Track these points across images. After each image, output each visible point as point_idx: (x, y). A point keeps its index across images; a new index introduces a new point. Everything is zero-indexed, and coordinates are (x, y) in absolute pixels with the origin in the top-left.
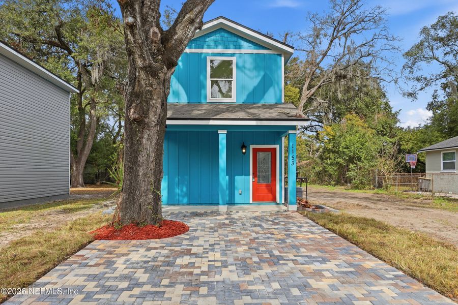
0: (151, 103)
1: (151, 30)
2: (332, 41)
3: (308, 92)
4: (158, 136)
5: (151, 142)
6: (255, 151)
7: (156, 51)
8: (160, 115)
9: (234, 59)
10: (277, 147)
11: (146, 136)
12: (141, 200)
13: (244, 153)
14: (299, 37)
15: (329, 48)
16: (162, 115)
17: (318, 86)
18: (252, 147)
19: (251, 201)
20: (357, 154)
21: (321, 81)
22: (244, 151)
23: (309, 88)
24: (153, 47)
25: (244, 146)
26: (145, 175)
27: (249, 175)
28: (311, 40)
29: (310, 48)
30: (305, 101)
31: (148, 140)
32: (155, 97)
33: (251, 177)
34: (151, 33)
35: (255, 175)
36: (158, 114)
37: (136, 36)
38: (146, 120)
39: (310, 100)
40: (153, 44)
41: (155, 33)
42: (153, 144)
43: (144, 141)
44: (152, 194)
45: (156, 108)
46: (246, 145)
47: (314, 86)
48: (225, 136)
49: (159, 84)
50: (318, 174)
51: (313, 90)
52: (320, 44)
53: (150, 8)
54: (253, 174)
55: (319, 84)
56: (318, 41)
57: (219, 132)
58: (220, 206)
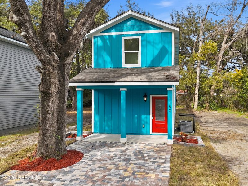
0: (51, 81)
1: (50, 35)
2: (243, 8)
3: (226, 45)
4: (59, 101)
5: (54, 105)
6: (154, 98)
7: (55, 47)
8: (59, 88)
9: (140, 38)
11: (51, 101)
12: (48, 142)
13: (145, 101)
14: (221, 6)
15: (241, 13)
16: (60, 88)
17: (233, 40)
18: (151, 96)
19: (151, 132)
21: (235, 37)
22: (145, 99)
23: (227, 42)
24: (53, 45)
25: (145, 96)
26: (50, 126)
27: (149, 115)
28: (229, 7)
29: (230, 13)
30: (224, 51)
31: (52, 103)
32: (53, 78)
33: (151, 116)
34: (50, 36)
35: (153, 115)
36: (57, 87)
37: (31, 42)
38: (50, 91)
39: (227, 51)
40: (52, 43)
41: (53, 36)
42: (56, 106)
43: (50, 104)
44: (55, 138)
45: (55, 83)
47: (231, 40)
48: (124, 92)
49: (54, 69)
50: (235, 102)
51: (230, 44)
52: (237, 9)
53: (48, 21)
54: (153, 114)
55: (234, 39)
56: (236, 7)
57: (121, 89)
58: (121, 139)
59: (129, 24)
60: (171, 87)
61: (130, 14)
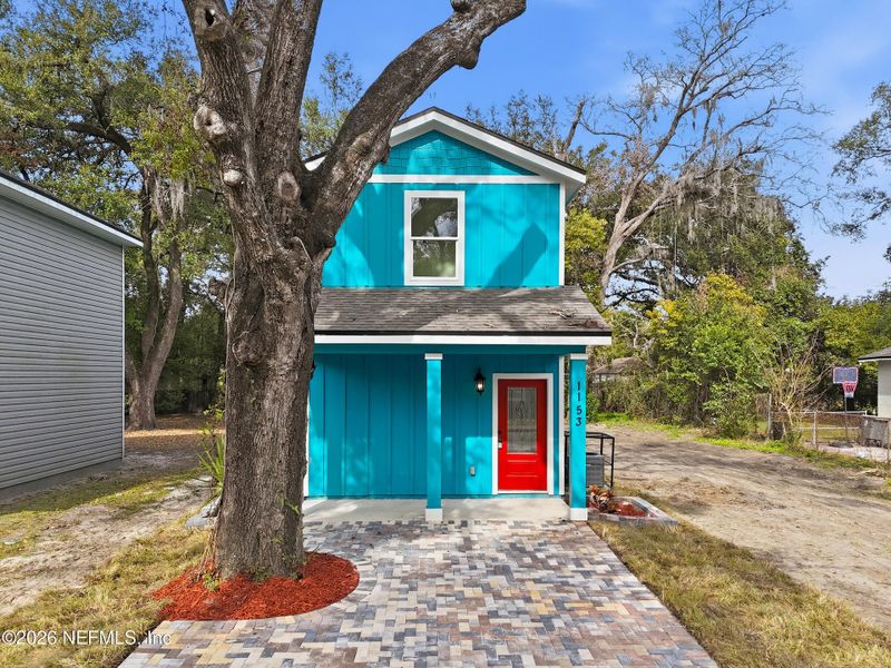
0: (281, 329)
1: (280, 181)
2: (678, 117)
3: (627, 225)
4: (296, 392)
5: (281, 405)
6: (503, 384)
7: (290, 221)
8: (299, 351)
9: (460, 196)
10: (549, 377)
11: (270, 395)
12: (259, 526)
13: (480, 392)
14: (607, 107)
15: (672, 133)
16: (303, 351)
17: (648, 212)
18: (496, 377)
19: (495, 490)
20: (727, 363)
21: (655, 203)
22: (480, 386)
23: (630, 214)
24: (284, 214)
25: (479, 378)
26: (268, 473)
27: (491, 435)
28: (634, 112)
29: (632, 130)
30: (620, 243)
31: (274, 401)
32: (288, 318)
33: (495, 438)
34: (280, 186)
35: (503, 437)
36: (295, 349)
37: (247, 205)
38: (271, 362)
39: (630, 243)
40: (284, 209)
41: (287, 186)
42: (285, 409)
43: (267, 404)
44: (283, 513)
45: (292, 337)
46: (484, 373)
47: (639, 212)
48: (438, 365)
49: (295, 292)
50: (648, 396)
51: (638, 221)
52: (655, 120)
53: (277, 135)
54: (499, 432)
55: (651, 208)
56: (650, 115)
57: (427, 357)
58: (428, 511)
59: (424, 150)
60: (581, 349)
61: (434, 121)
